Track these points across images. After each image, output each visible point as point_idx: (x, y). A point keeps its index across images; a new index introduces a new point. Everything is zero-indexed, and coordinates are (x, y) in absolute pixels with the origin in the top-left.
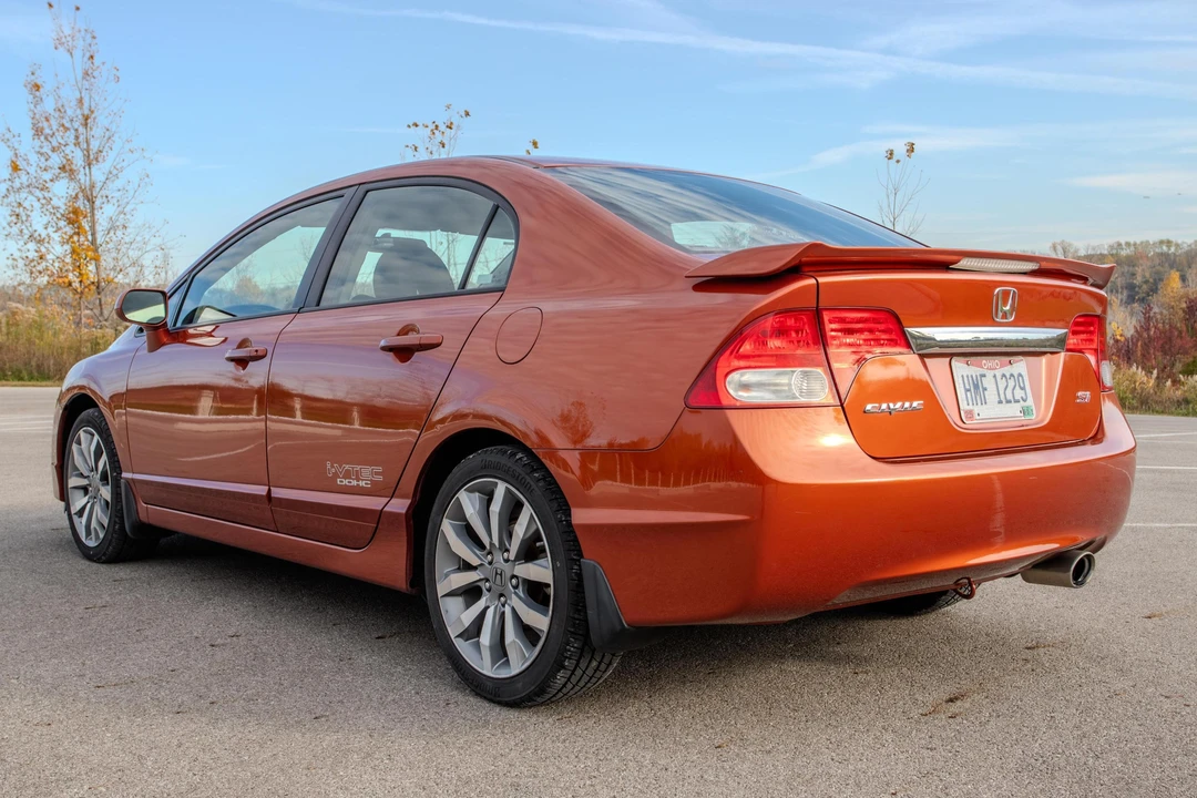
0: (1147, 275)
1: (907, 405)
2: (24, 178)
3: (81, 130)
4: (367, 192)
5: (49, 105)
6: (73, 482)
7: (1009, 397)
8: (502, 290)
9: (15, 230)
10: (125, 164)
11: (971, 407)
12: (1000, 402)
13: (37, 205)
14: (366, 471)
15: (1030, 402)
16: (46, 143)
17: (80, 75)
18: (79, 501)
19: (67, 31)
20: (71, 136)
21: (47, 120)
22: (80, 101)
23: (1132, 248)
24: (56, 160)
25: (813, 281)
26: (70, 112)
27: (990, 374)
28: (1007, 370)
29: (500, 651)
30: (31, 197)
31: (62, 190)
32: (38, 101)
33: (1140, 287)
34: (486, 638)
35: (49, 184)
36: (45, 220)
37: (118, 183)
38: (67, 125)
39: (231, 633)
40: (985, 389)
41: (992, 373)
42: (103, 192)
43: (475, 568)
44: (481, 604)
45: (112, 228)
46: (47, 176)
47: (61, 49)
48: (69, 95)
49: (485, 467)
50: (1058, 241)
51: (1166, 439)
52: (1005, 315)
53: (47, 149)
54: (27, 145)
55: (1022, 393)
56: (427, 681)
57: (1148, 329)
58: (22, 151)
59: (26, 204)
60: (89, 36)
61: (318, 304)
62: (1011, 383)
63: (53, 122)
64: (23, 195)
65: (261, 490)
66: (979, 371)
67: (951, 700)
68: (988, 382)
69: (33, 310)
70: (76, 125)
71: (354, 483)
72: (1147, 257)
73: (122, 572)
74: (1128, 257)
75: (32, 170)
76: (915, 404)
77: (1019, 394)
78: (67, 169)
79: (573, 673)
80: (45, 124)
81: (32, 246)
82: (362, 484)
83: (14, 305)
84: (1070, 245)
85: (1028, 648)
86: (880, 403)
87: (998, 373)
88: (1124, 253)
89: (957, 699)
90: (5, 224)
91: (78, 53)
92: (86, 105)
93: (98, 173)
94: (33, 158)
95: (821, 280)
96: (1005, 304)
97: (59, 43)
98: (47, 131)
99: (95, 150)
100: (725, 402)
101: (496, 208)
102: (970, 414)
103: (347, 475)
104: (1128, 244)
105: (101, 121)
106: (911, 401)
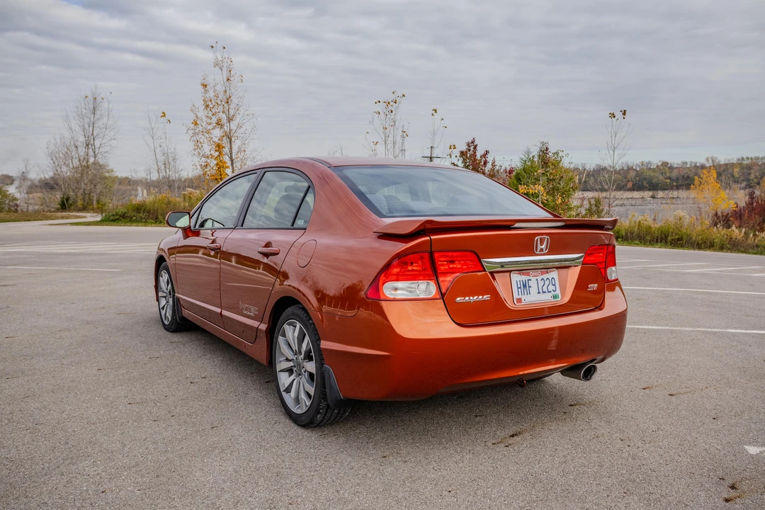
0: (757, 174)
1: (480, 297)
2: (201, 128)
3: (226, 105)
4: (265, 172)
5: (211, 94)
6: (161, 294)
7: (545, 289)
8: (305, 229)
9: (196, 152)
10: (245, 121)
11: (520, 296)
12: (539, 293)
13: (206, 141)
14: (253, 309)
15: (558, 292)
16: (210, 112)
17: (225, 80)
18: (163, 302)
19: (220, 58)
20: (221, 108)
21: (211, 101)
22: (225, 92)
23: (750, 160)
24: (214, 120)
25: (428, 238)
26: (220, 97)
27: (534, 279)
28: (545, 276)
29: (297, 400)
30: (203, 137)
31: (217, 133)
32: (206, 91)
33: (753, 180)
34: (293, 393)
35: (211, 131)
36: (209, 147)
37: (242, 130)
38: (220, 103)
39: (203, 376)
40: (530, 287)
41: (536, 278)
42: (236, 135)
43: (290, 361)
44: (293, 377)
45: (239, 151)
46: (211, 127)
47: (217, 67)
48: (220, 88)
49: (292, 315)
50: (710, 156)
51: (729, 271)
52: (542, 250)
53: (210, 115)
54: (202, 113)
55: (554, 288)
56: (273, 409)
57: (753, 203)
58: (199, 115)
59: (202, 141)
60: (229, 61)
61: (242, 226)
62: (547, 283)
63: (213, 101)
64: (200, 136)
65: (218, 310)
66: (528, 278)
67: (513, 436)
68: (533, 283)
69: (198, 192)
70: (223, 103)
71: (249, 313)
72: (758, 165)
73: (176, 338)
74: (747, 165)
75: (204, 125)
76: (485, 296)
77: (551, 287)
78: (219, 123)
79: (325, 415)
80: (210, 103)
81: (204, 159)
82: (251, 314)
83: (190, 189)
84: (716, 158)
85: (571, 405)
86: (465, 297)
87: (539, 278)
88: (745, 162)
89: (516, 435)
90: (192, 150)
91: (224, 70)
92: (228, 93)
93: (233, 125)
94: (204, 119)
95: (432, 237)
96: (541, 245)
97: (216, 65)
98: (211, 106)
99: (232, 114)
100: (382, 297)
101: (309, 187)
102: (519, 300)
103: (246, 309)
104: (748, 158)
105: (235, 100)
106: (483, 295)
